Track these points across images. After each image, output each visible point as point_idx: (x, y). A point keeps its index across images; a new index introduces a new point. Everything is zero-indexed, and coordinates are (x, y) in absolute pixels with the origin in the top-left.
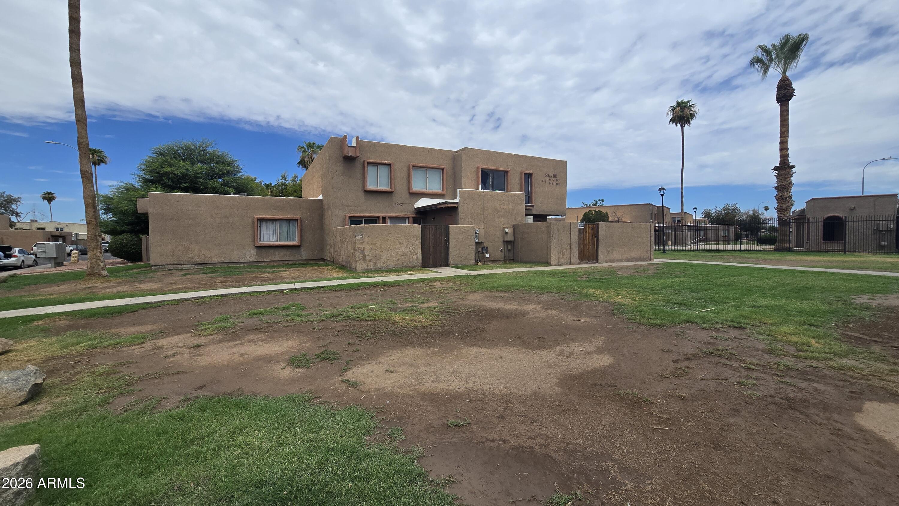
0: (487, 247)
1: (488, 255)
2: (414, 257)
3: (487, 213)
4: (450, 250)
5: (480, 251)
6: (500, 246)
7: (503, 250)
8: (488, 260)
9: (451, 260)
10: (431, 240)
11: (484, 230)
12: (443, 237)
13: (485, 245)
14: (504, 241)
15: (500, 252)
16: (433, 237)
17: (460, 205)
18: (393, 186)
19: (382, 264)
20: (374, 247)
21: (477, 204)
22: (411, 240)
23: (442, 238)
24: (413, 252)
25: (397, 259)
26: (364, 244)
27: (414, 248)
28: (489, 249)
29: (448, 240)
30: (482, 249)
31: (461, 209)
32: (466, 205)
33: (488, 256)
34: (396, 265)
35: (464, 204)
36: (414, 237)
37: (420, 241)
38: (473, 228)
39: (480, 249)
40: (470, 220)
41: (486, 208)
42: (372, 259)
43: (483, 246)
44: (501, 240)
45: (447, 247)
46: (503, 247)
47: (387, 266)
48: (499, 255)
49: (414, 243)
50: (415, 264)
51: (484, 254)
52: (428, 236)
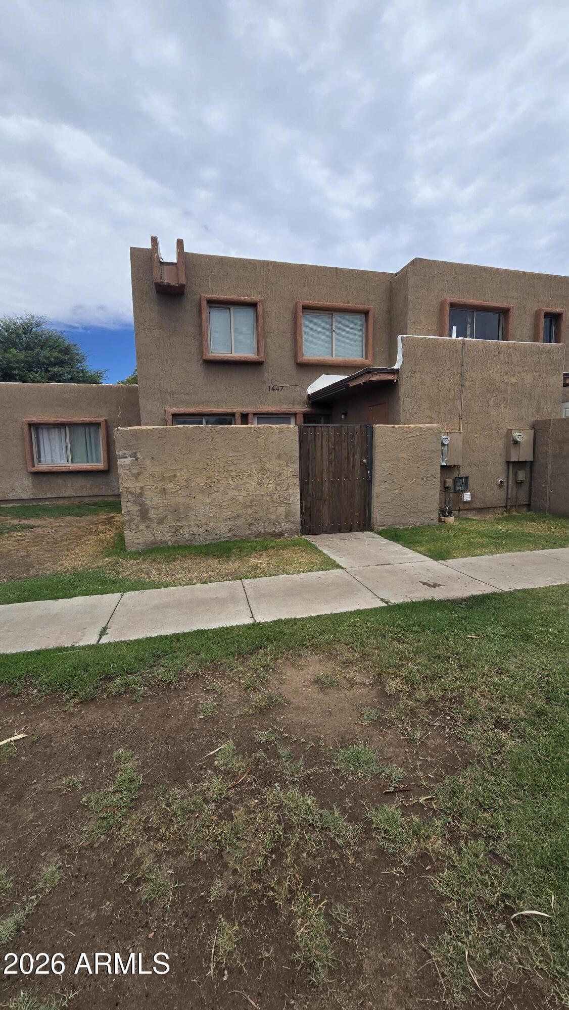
0: (467, 478)
1: (467, 497)
2: (281, 510)
3: (469, 396)
4: (376, 490)
5: (448, 488)
6: (499, 473)
7: (505, 484)
8: (467, 506)
9: (379, 514)
10: (326, 463)
11: (460, 438)
12: (357, 456)
13: (463, 473)
14: (508, 463)
15: (496, 487)
16: (332, 457)
17: (404, 374)
18: (262, 350)
19: (194, 530)
20: (169, 485)
21: (447, 373)
22: (273, 464)
23: (354, 459)
24: (276, 496)
25: (234, 515)
26: (142, 477)
27: (279, 485)
28: (470, 481)
29: (370, 465)
30: (455, 481)
31: (405, 388)
32: (418, 375)
33: (469, 499)
34: (231, 530)
35: (414, 372)
36: (279, 457)
37: (297, 467)
38: (437, 433)
39: (449, 482)
40: (427, 413)
41: (467, 384)
42: (165, 517)
43: (456, 475)
44: (501, 460)
45: (368, 482)
46: (504, 476)
47: (208, 533)
48: (496, 496)
49: (280, 474)
50: (284, 526)
51: (458, 493)
52: (319, 454)
